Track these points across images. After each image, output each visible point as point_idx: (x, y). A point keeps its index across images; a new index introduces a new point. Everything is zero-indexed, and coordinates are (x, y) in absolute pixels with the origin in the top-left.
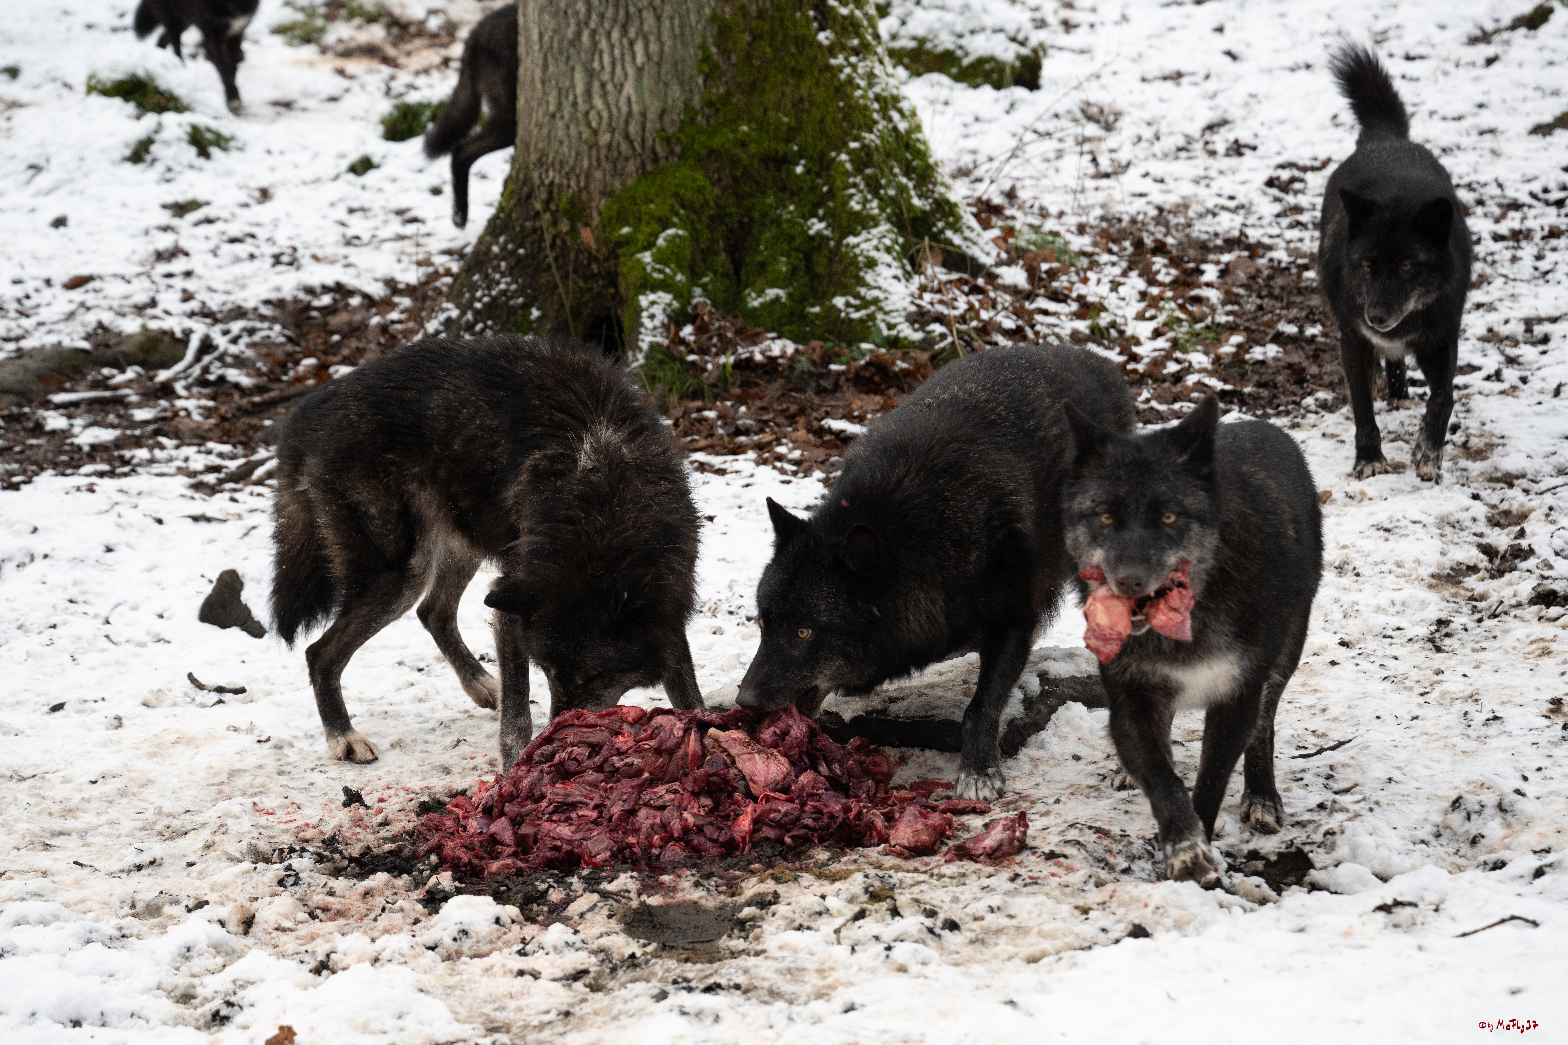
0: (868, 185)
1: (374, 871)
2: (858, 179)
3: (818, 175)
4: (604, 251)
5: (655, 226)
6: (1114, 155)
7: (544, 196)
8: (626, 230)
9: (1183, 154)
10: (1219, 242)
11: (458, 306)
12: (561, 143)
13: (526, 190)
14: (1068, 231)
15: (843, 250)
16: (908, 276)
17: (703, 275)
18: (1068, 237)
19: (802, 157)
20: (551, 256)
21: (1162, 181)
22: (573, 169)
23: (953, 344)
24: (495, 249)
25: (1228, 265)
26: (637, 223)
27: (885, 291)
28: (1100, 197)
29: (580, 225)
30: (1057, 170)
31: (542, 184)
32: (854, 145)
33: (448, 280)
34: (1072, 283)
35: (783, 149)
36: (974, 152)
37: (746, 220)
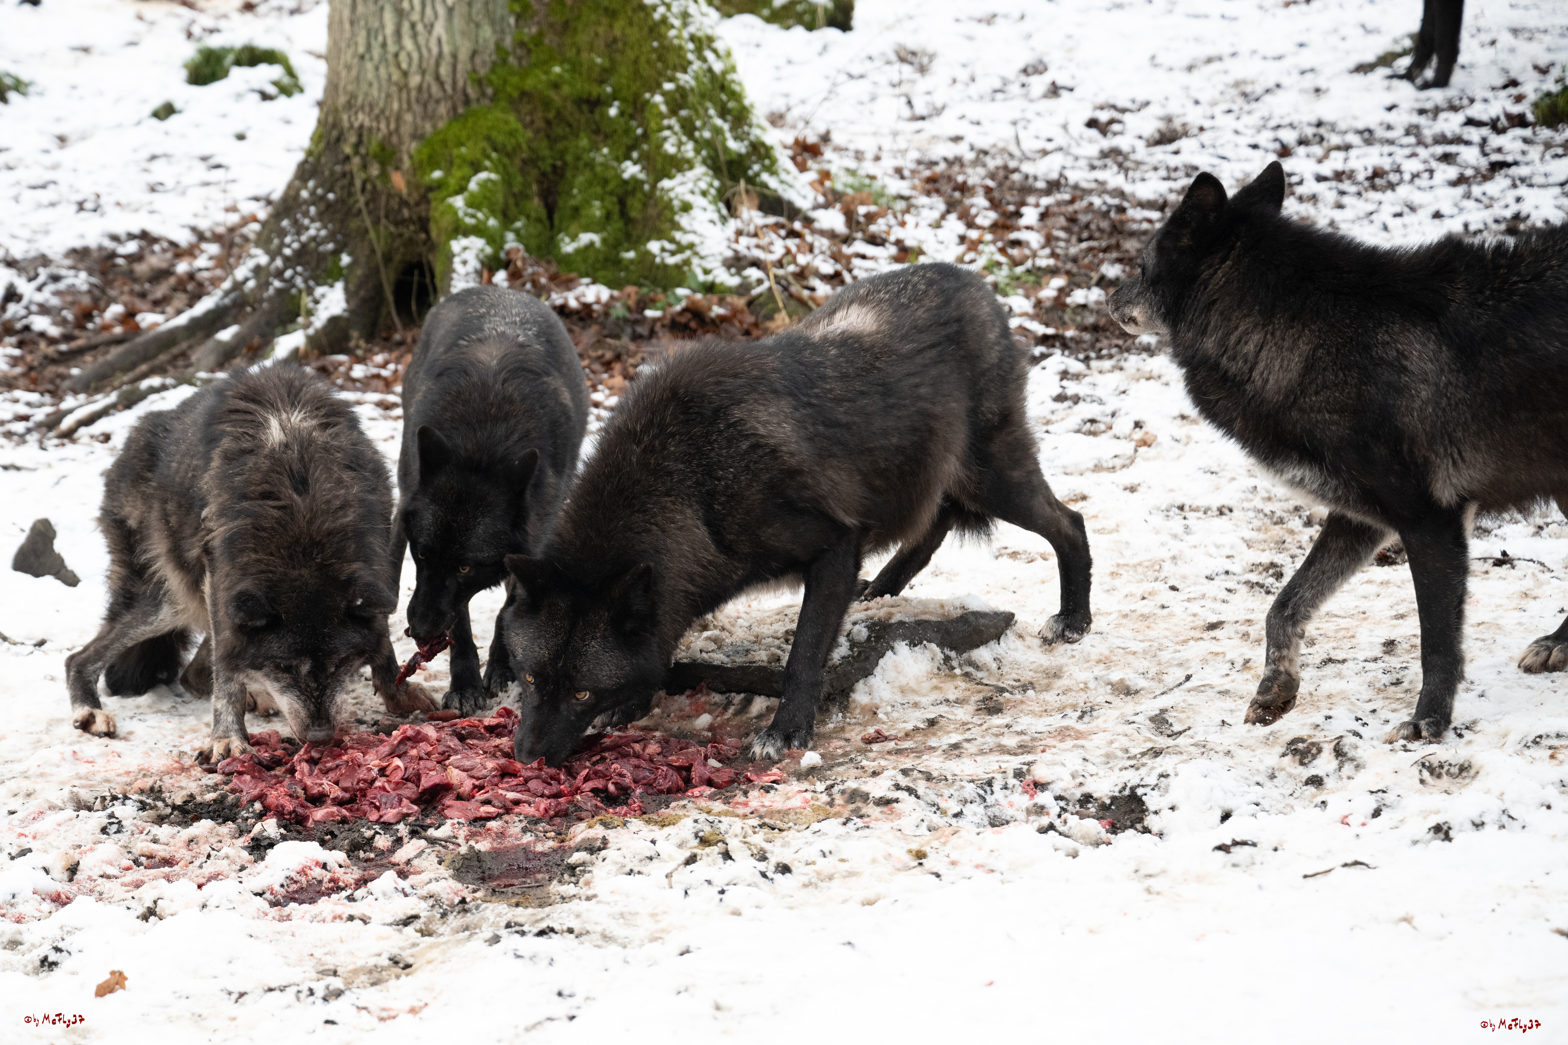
0: (683, 127)
1: (197, 818)
2: (673, 122)
3: (632, 117)
4: (415, 196)
5: (467, 170)
6: (929, 98)
7: (353, 139)
8: (437, 174)
9: (999, 96)
10: (1038, 185)
11: (267, 252)
12: (371, 85)
13: (334, 134)
14: (886, 174)
15: (658, 193)
16: (723, 220)
17: (516, 219)
18: (885, 180)
19: (615, 99)
20: (361, 201)
21: (978, 123)
22: (383, 111)
23: (770, 288)
24: (304, 194)
25: (1047, 208)
26: (449, 166)
27: (699, 235)
28: (916, 140)
29: (390, 169)
30: (871, 113)
31: (351, 127)
32: (668, 86)
33: (256, 227)
34: (890, 227)
35: (595, 91)
36: (787, 95)
37: (559, 163)
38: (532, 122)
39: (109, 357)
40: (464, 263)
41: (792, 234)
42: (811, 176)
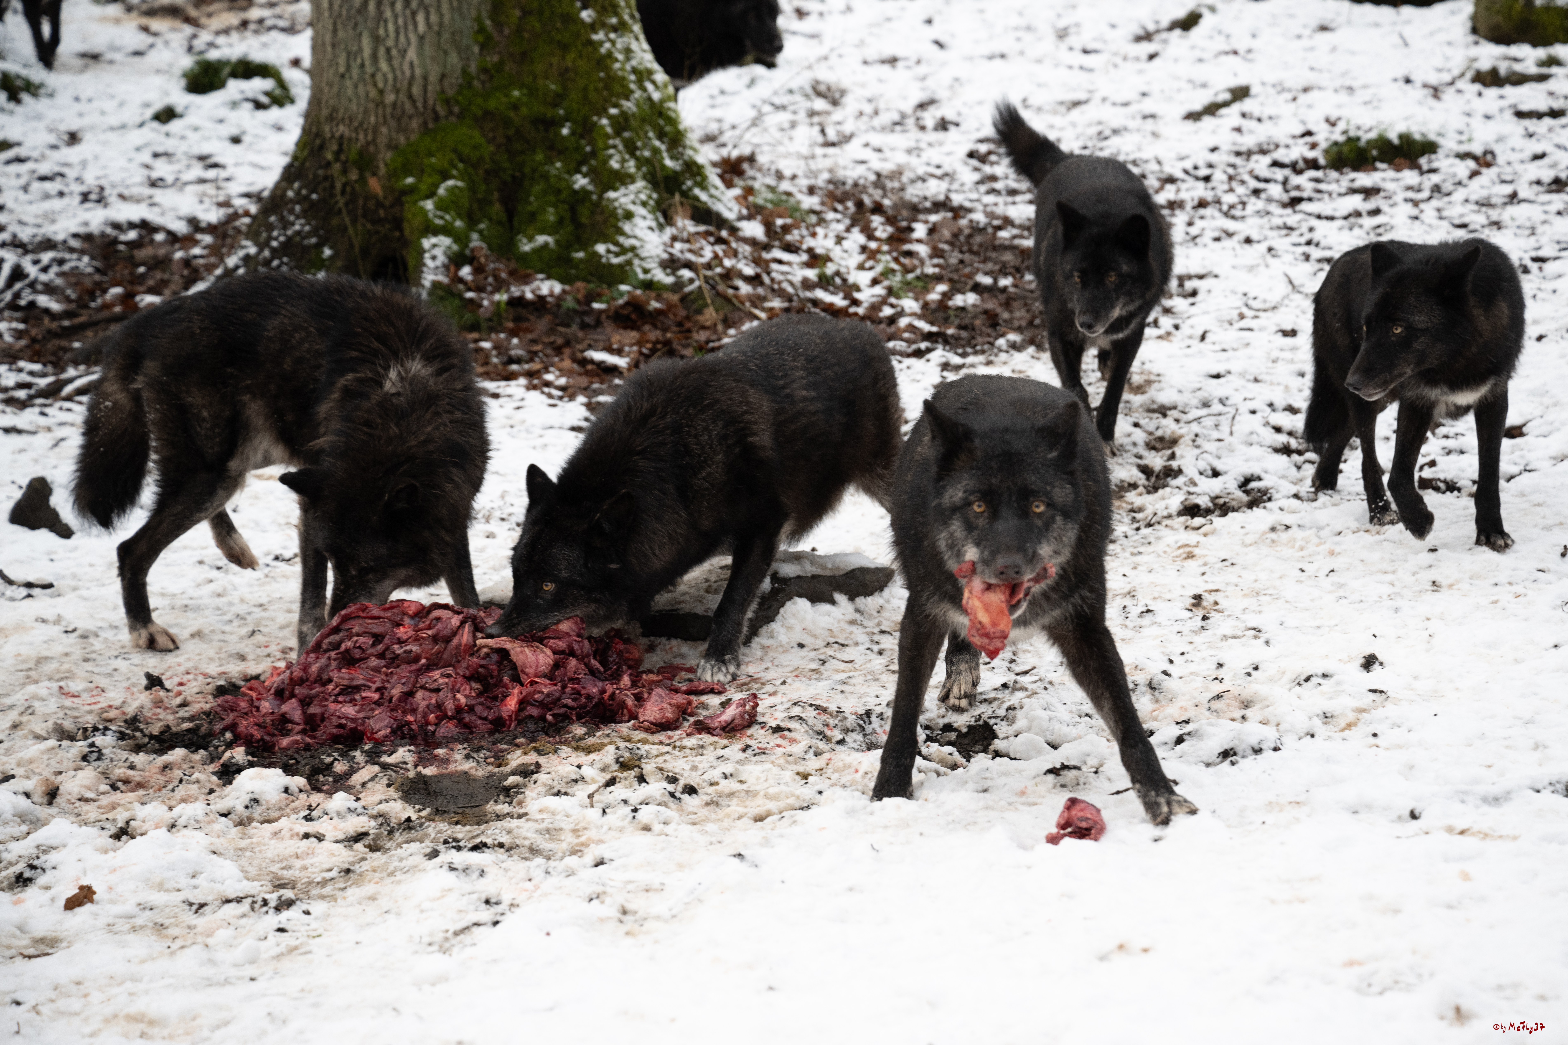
0: (626, 146)
1: (174, 747)
2: (617, 142)
3: (582, 136)
4: (390, 199)
5: (436, 178)
6: (839, 127)
7: (335, 147)
8: (410, 180)
9: (898, 128)
10: (928, 204)
11: (256, 244)
12: (350, 100)
13: (318, 142)
14: (800, 191)
15: (604, 203)
16: (661, 227)
17: (480, 222)
18: (800, 196)
19: (567, 120)
20: (341, 202)
21: (879, 150)
22: (361, 124)
23: (700, 288)
24: (290, 194)
25: (935, 224)
26: (420, 173)
27: (640, 240)
28: (828, 163)
29: (367, 174)
30: (791, 139)
31: (333, 136)
32: (613, 111)
33: (247, 220)
34: (803, 237)
35: (550, 112)
36: (719, 121)
37: (518, 174)
38: (494, 138)
39: (109, 333)
40: (434, 258)
41: (720, 241)
42: (737, 191)
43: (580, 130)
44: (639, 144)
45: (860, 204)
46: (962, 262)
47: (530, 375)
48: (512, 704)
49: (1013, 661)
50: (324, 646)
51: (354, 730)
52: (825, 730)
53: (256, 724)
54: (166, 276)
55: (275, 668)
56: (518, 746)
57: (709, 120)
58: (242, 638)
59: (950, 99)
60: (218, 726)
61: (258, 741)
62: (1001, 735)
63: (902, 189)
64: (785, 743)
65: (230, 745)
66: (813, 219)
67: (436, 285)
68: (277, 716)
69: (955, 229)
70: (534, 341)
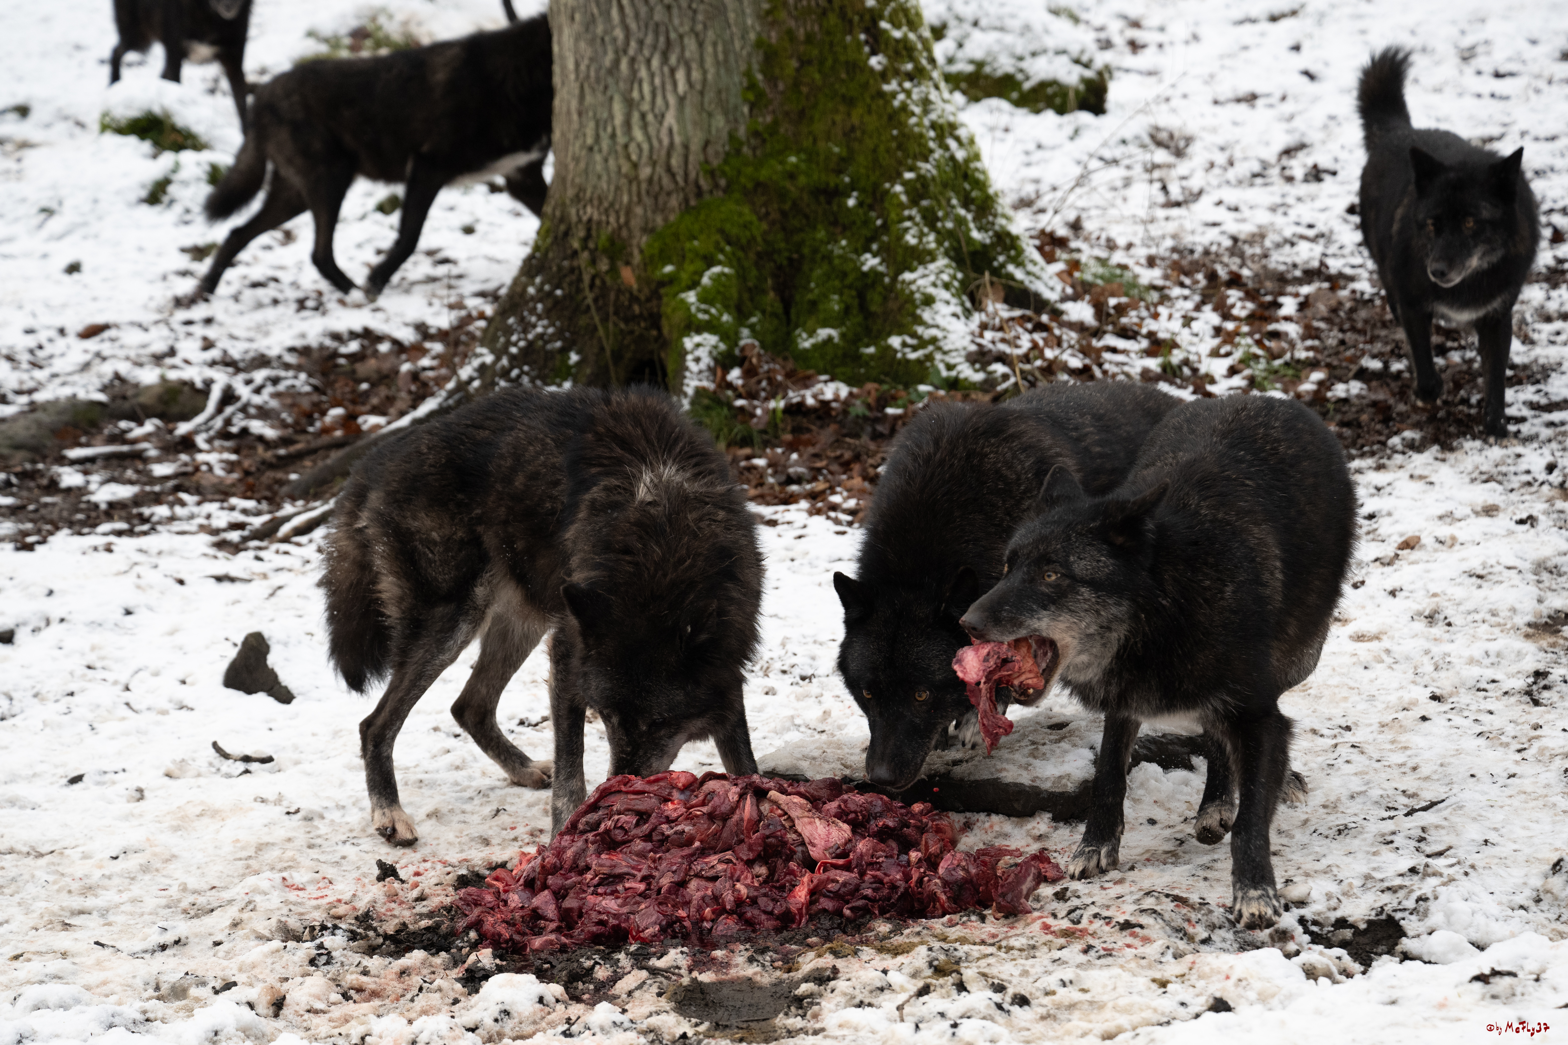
0: (924, 217)
2: (914, 212)
3: (871, 207)
4: (646, 291)
5: (699, 264)
6: (1185, 183)
7: (582, 233)
8: (669, 269)
9: (1259, 181)
10: (1298, 273)
11: (492, 351)
12: (599, 177)
13: (562, 228)
14: (1138, 263)
15: (899, 286)
16: (968, 314)
17: (751, 315)
18: (1138, 270)
19: (853, 190)
20: (590, 297)
21: (1236, 209)
22: (612, 205)
23: (1016, 384)
24: (531, 290)
25: (1307, 297)
26: (680, 261)
27: (944, 330)
28: (1171, 227)
29: (620, 264)
30: (1125, 199)
31: (580, 220)
32: (909, 175)
33: (482, 324)
34: (1142, 319)
35: (833, 181)
36: (1037, 181)
37: (795, 256)
38: (767, 214)
39: (329, 462)
40: (697, 360)
41: (1040, 327)
42: (1059, 266)
43: (869, 201)
44: (940, 214)
45: (1212, 276)
46: (1342, 342)
47: (813, 496)
48: (801, 894)
49: (1421, 840)
50: (581, 826)
51: (616, 928)
52: (1186, 925)
53: (504, 921)
54: (391, 393)
55: (524, 854)
56: (811, 947)
57: (1023, 181)
58: (484, 819)
59: (1324, 142)
60: (461, 924)
61: (507, 942)
62: (1410, 933)
63: (1266, 256)
64: (1136, 942)
65: (475, 946)
66: (1155, 296)
67: (700, 392)
68: (526, 912)
69: (1333, 302)
70: (816, 456)
